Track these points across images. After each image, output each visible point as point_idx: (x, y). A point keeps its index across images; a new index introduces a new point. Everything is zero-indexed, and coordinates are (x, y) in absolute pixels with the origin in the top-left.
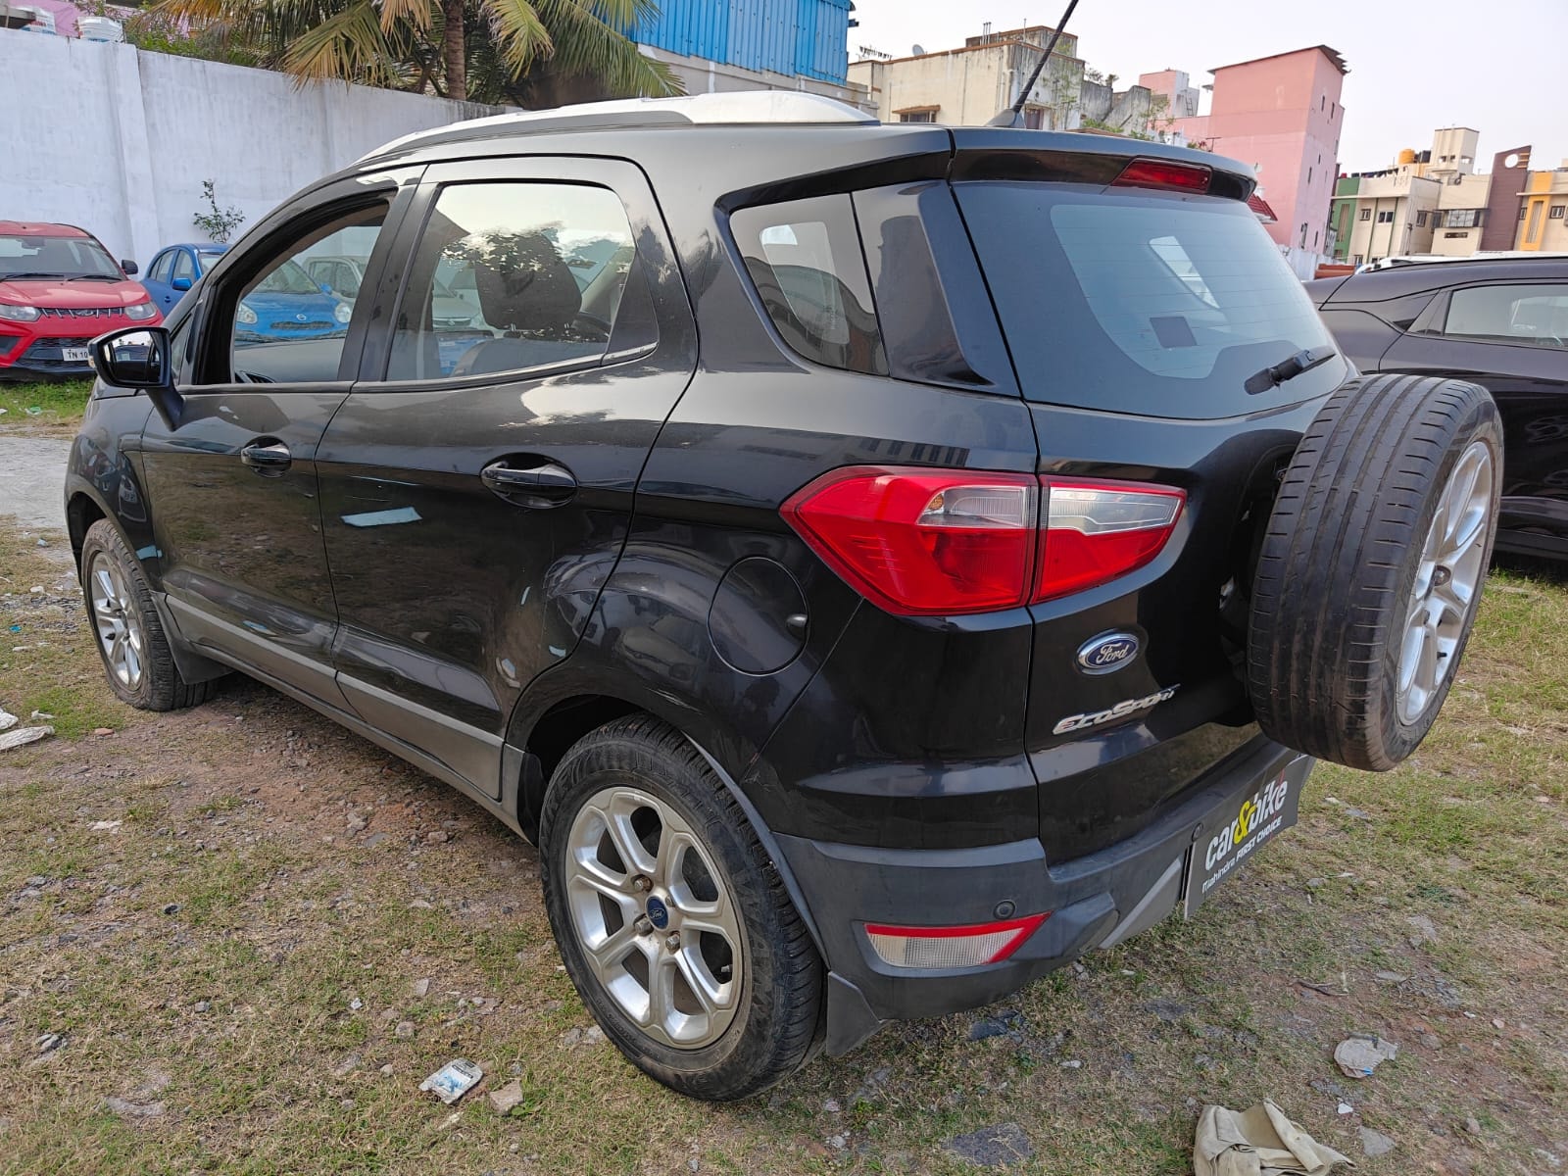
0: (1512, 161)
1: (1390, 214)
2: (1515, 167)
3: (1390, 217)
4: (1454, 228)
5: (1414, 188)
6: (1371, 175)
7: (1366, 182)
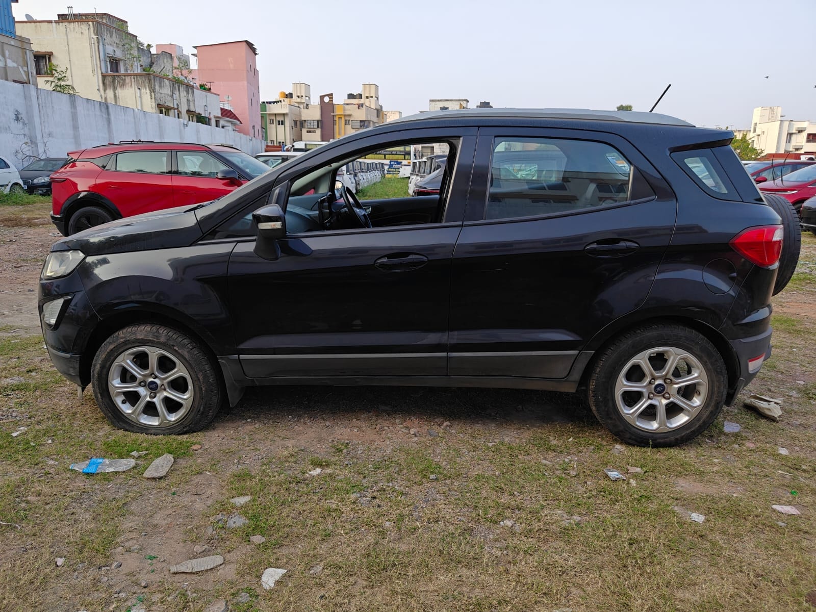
0: (327, 99)
1: (282, 121)
2: (328, 102)
3: (283, 123)
4: (309, 128)
5: (290, 109)
6: (270, 103)
7: (269, 106)
